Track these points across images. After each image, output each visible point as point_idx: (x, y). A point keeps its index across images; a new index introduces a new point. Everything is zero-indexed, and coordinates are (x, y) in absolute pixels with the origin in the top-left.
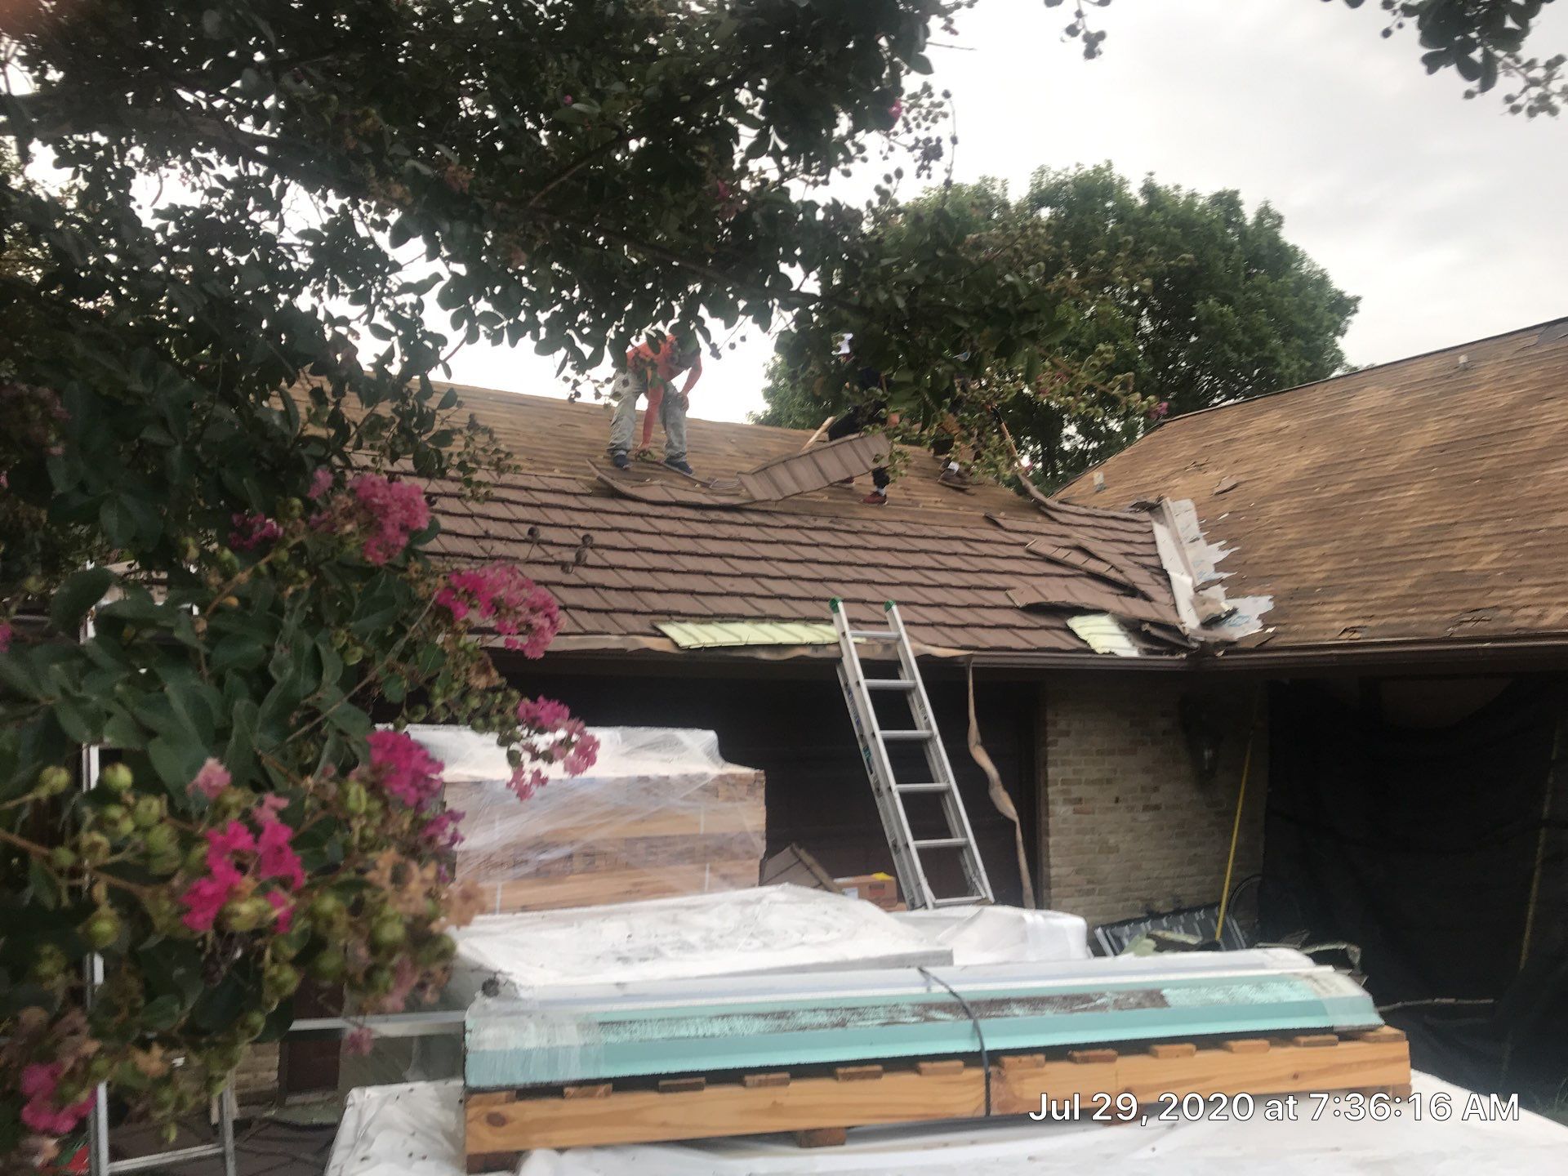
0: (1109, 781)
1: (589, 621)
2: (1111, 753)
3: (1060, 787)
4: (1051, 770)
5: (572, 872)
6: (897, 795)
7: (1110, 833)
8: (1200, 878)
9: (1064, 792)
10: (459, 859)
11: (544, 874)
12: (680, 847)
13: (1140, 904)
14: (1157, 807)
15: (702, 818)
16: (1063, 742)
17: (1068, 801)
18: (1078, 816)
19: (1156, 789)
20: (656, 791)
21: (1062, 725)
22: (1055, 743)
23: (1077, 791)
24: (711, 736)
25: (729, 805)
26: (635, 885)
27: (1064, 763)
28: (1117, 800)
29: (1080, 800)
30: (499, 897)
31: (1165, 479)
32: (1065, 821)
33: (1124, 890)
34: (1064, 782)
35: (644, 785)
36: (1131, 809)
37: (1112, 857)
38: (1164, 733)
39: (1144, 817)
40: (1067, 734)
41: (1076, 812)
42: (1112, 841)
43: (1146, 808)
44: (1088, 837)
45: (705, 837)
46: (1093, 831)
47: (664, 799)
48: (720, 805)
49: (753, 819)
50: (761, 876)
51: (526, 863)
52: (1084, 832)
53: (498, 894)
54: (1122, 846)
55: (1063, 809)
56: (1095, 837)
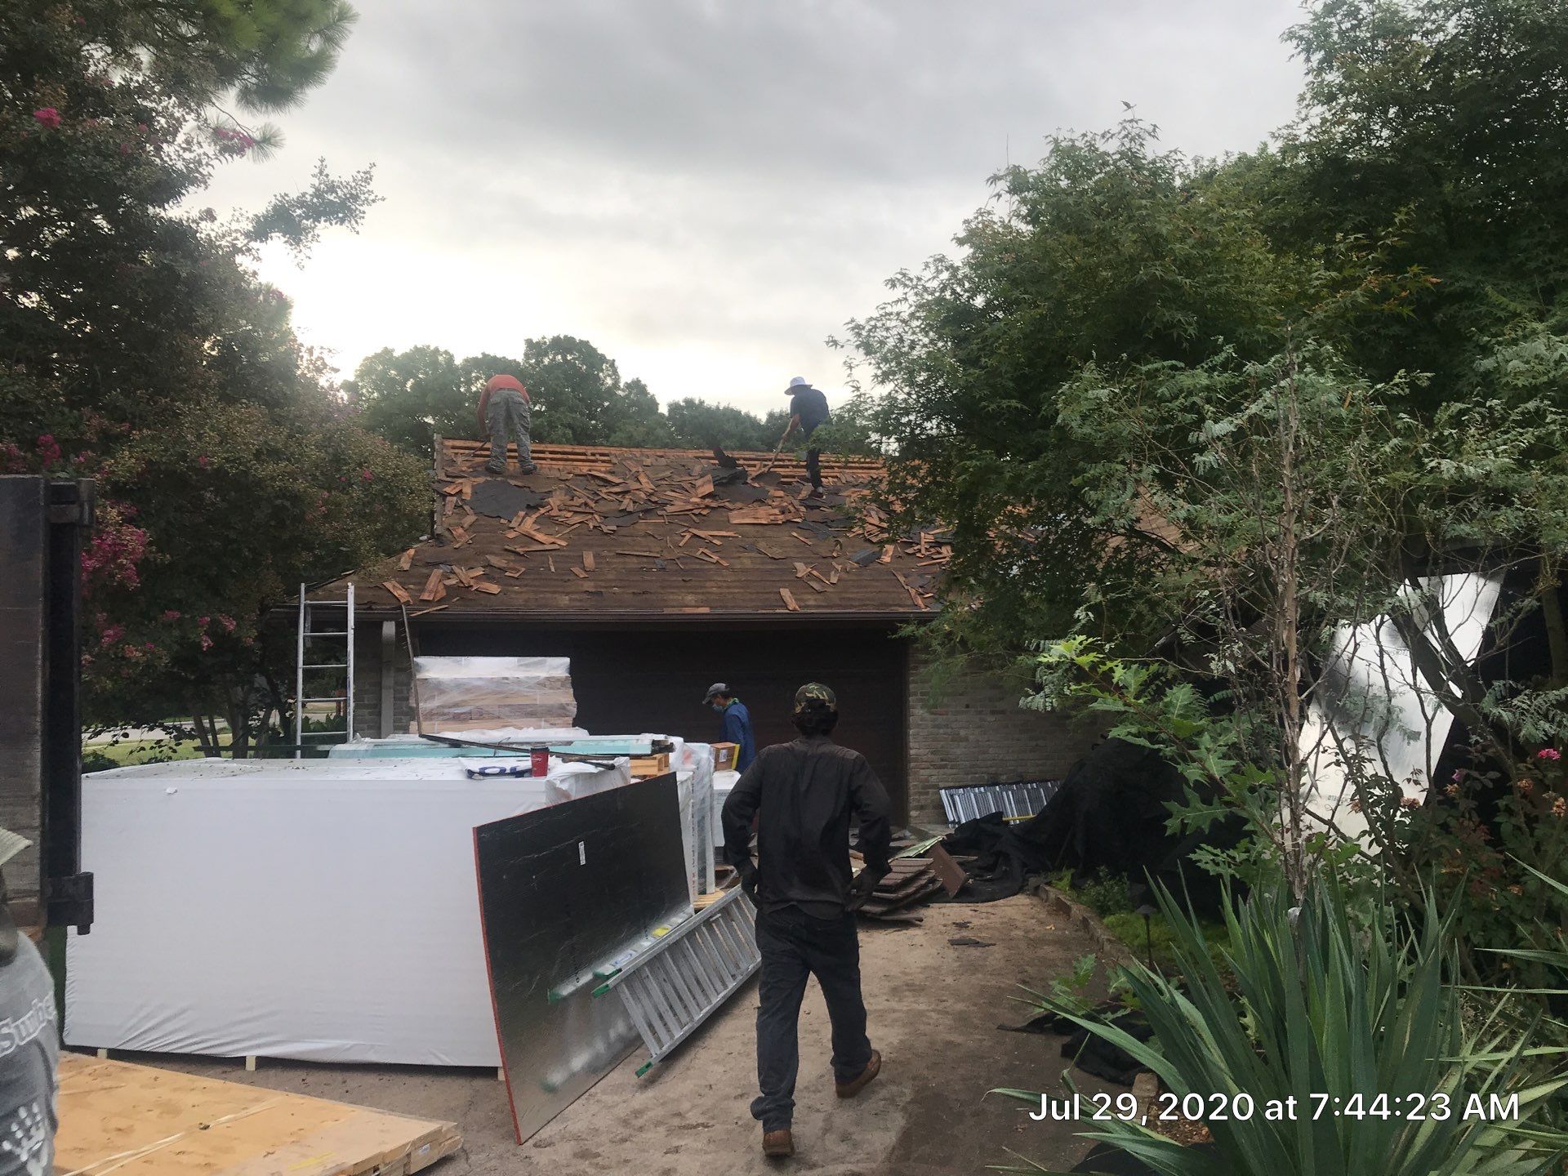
0: (961, 694)
3: (919, 697)
4: (911, 686)
5: (471, 719)
7: (961, 728)
9: (921, 700)
12: (529, 710)
13: (986, 776)
14: (1003, 712)
15: (538, 697)
16: (922, 667)
17: (924, 707)
18: (933, 716)
19: (1001, 699)
20: (513, 684)
22: (916, 668)
23: (932, 700)
24: (567, 660)
25: (551, 691)
27: (922, 682)
28: (967, 706)
29: (936, 706)
32: (923, 719)
33: (973, 767)
34: (922, 694)
35: (506, 681)
36: (980, 713)
37: (964, 744)
39: (991, 718)
41: (932, 713)
42: (963, 733)
43: (993, 713)
44: (941, 731)
45: (542, 706)
46: (947, 726)
47: (516, 688)
48: (547, 691)
49: (567, 698)
50: (574, 726)
51: (448, 714)
52: (938, 727)
53: (436, 727)
54: (971, 737)
55: (922, 711)
56: (950, 730)
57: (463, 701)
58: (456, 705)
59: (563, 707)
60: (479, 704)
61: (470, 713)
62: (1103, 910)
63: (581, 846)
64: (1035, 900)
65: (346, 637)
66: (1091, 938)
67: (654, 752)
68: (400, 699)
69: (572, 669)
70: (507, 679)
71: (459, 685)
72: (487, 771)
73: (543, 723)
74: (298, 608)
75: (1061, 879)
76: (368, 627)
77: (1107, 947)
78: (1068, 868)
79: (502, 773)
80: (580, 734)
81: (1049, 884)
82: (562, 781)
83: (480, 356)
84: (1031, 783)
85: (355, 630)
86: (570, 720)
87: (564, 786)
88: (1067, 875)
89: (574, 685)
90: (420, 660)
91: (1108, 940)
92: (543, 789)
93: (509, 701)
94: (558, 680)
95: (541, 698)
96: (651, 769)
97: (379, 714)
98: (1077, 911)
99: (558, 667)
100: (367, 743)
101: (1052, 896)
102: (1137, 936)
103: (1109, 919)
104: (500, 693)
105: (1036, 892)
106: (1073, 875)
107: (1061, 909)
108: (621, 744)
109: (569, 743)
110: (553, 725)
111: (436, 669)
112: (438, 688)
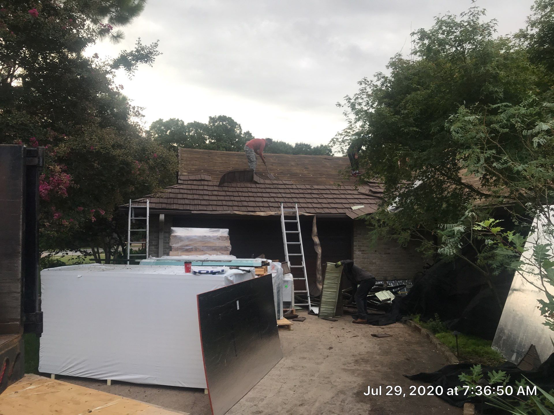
1: (226, 208)
3: (357, 247)
4: (355, 243)
5: (192, 251)
7: (373, 259)
9: (359, 248)
11: (187, 251)
12: (214, 248)
13: (382, 278)
14: (389, 254)
15: (217, 244)
16: (358, 236)
17: (360, 251)
19: (389, 249)
20: (208, 238)
21: (359, 232)
22: (356, 236)
23: (363, 248)
24: (228, 230)
25: (222, 241)
27: (359, 241)
28: (376, 251)
29: (364, 251)
32: (359, 255)
33: (377, 274)
34: (358, 246)
36: (380, 253)
37: (374, 265)
39: (384, 256)
40: (360, 234)
41: (362, 253)
42: (374, 261)
43: (385, 254)
44: (366, 260)
45: (219, 247)
46: (368, 258)
47: (209, 240)
48: (220, 241)
49: (228, 244)
50: (230, 255)
51: (184, 249)
52: (365, 258)
53: (179, 254)
54: (377, 263)
55: (358, 252)
56: (369, 260)
57: (190, 244)
58: (187, 246)
59: (226, 247)
60: (196, 245)
61: (192, 249)
62: (435, 331)
63: (238, 302)
64: (406, 326)
65: (146, 219)
66: (431, 342)
67: (262, 265)
68: (165, 243)
69: (230, 233)
70: (206, 236)
71: (188, 238)
72: (201, 272)
73: (219, 253)
74: (128, 208)
75: (416, 318)
76: (154, 216)
77: (439, 347)
78: (418, 313)
79: (207, 273)
80: (233, 258)
81: (411, 320)
82: (230, 277)
83: (193, 122)
84: (400, 280)
85: (149, 217)
86: (229, 252)
87: (231, 279)
88: (418, 317)
89: (230, 239)
90: (173, 228)
91: (439, 344)
92: (224, 280)
93: (207, 245)
94: (225, 237)
95: (219, 244)
96: (261, 272)
97: (158, 248)
98: (424, 331)
99: (224, 232)
100: (154, 259)
101: (413, 324)
102: (451, 342)
103: (437, 335)
104: (203, 241)
105: (405, 322)
106: (420, 317)
107: (417, 330)
108: (250, 262)
109: (230, 261)
110: (222, 254)
111: (179, 232)
112: (180, 239)
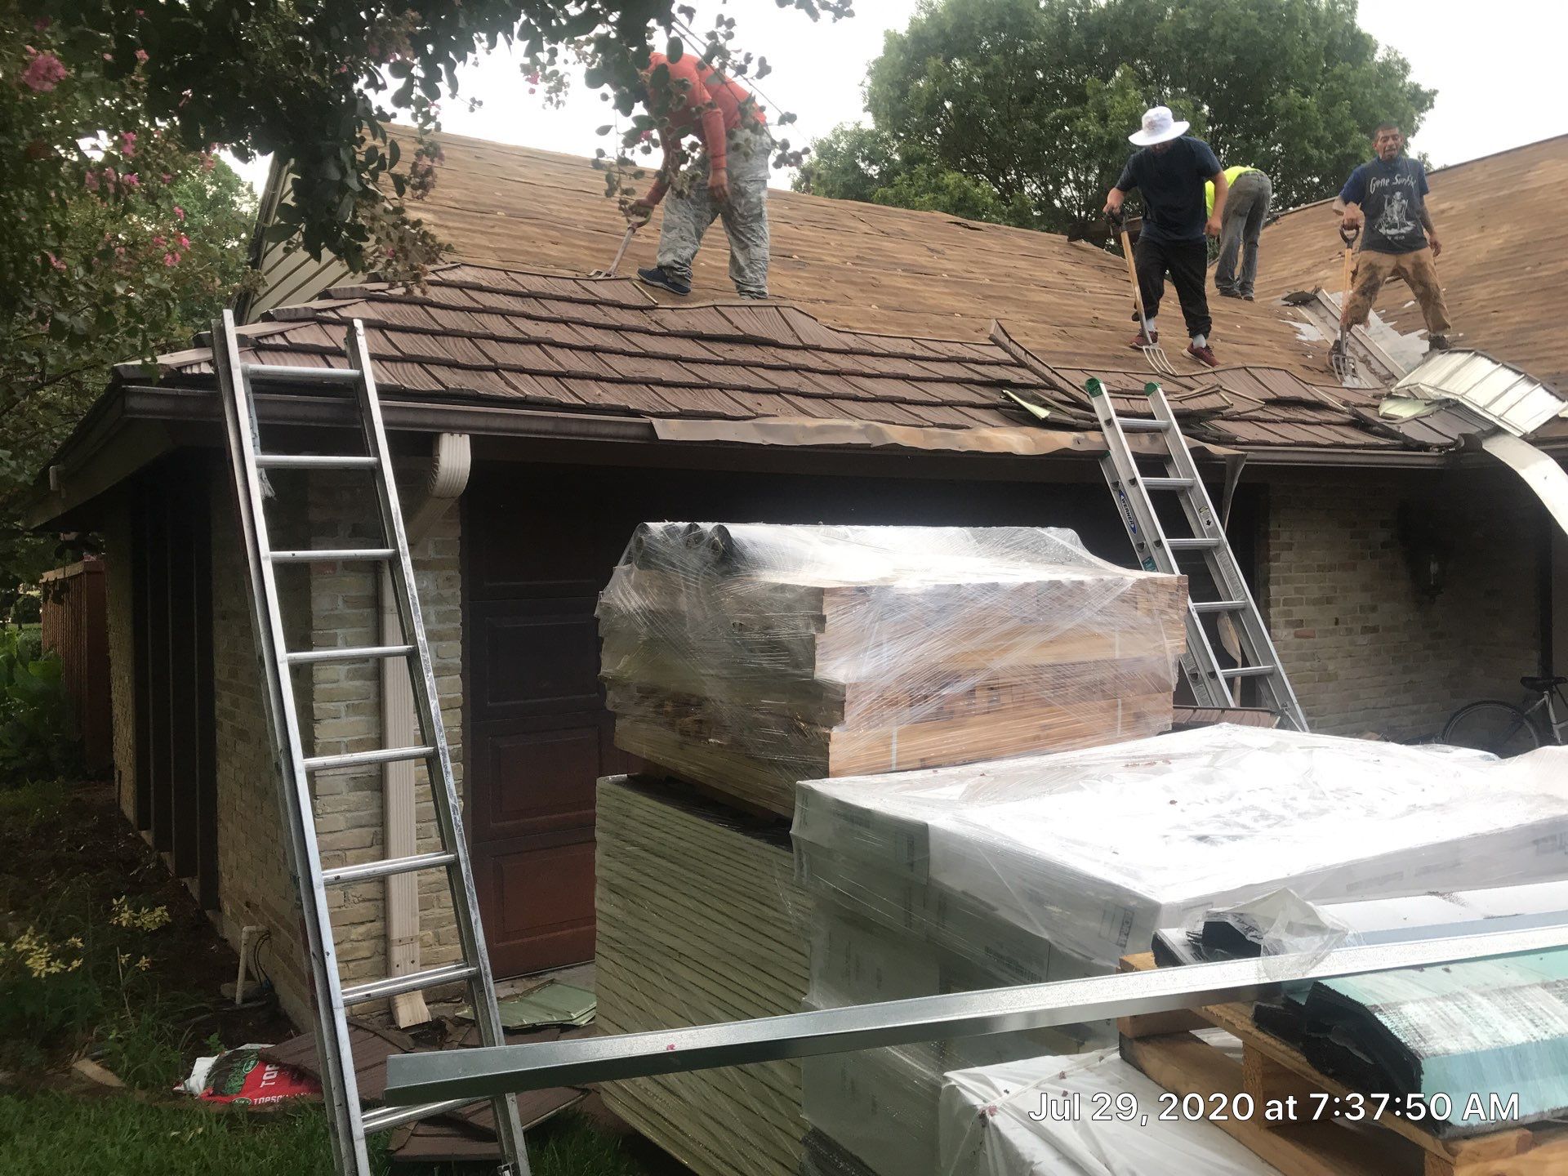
0: (1329, 601)
2: (1331, 568)
3: (1282, 608)
5: (969, 713)
6: (1195, 615)
7: (1329, 659)
8: (1415, 708)
9: (1288, 613)
10: (849, 696)
11: (946, 716)
14: (1375, 630)
16: (1285, 555)
17: (1289, 624)
18: (1298, 640)
19: (1374, 609)
20: (1070, 602)
21: (1285, 537)
22: (1277, 558)
23: (1298, 612)
26: (1044, 727)
27: (1287, 581)
28: (1337, 623)
29: (1300, 623)
30: (894, 747)
31: (1308, 271)
34: (1286, 602)
35: (1058, 593)
36: (1350, 631)
38: (1384, 545)
39: (1362, 640)
40: (1289, 547)
41: (1297, 636)
42: (1331, 667)
43: (1366, 630)
44: (1308, 664)
46: (1314, 657)
48: (1138, 619)
51: (928, 699)
54: (1340, 674)
55: (1285, 633)
56: (1316, 664)
85: (391, 452)
93: (1060, 653)
94: (1163, 586)
104: (1045, 627)
